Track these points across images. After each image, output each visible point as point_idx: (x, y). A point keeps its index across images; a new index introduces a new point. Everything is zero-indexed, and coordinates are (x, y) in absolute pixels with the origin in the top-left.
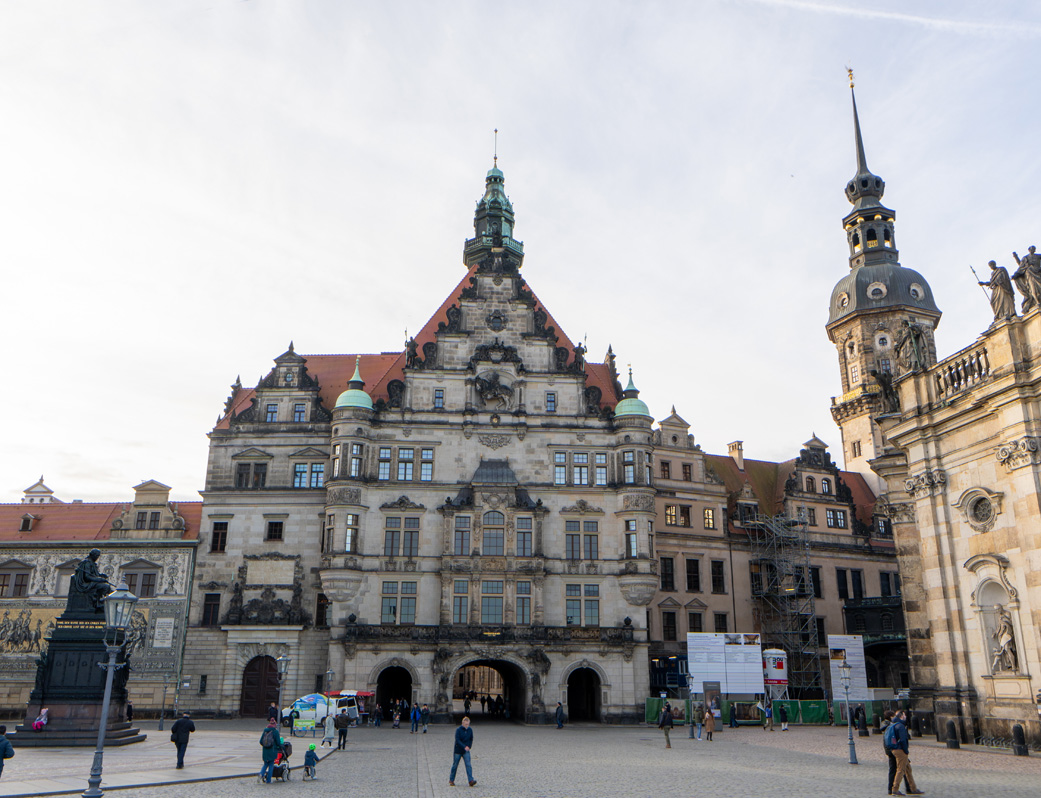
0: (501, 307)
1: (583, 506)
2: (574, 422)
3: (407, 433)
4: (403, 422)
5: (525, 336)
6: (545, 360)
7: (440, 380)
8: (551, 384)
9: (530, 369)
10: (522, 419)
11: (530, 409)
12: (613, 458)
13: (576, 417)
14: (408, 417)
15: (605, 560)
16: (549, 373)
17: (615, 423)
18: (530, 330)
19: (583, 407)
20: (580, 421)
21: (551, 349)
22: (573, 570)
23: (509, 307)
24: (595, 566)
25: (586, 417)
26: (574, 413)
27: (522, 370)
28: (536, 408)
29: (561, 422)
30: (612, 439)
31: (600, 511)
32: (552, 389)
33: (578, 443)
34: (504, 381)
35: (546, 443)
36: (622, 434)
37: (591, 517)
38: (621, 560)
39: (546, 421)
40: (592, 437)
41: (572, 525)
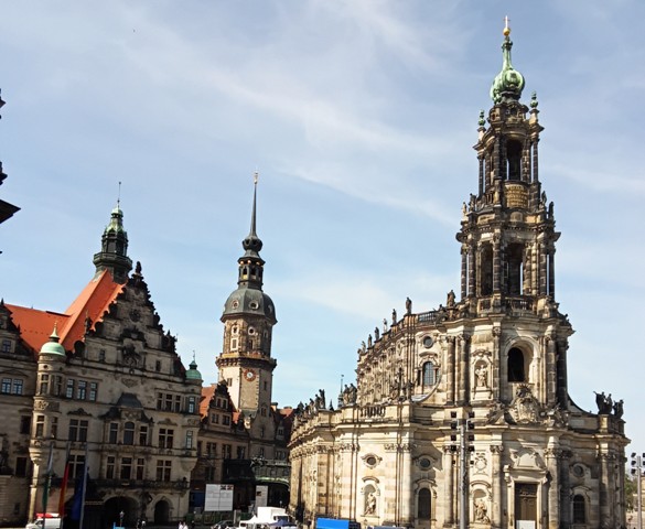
0: (138, 308)
1: (168, 422)
2: (168, 377)
3: (84, 372)
4: (83, 366)
5: (148, 327)
6: (157, 342)
7: (103, 344)
8: (159, 356)
9: (149, 346)
10: (145, 374)
11: (148, 368)
12: (184, 399)
13: (170, 375)
14: (86, 363)
15: (176, 449)
16: (158, 349)
17: (186, 381)
18: (151, 324)
19: (172, 371)
20: (171, 378)
21: (161, 337)
22: (161, 453)
23: (142, 309)
24: (171, 452)
25: (174, 376)
26: (167, 373)
27: (146, 346)
28: (151, 368)
29: (163, 377)
30: (184, 389)
31: (176, 425)
32: (160, 359)
33: (169, 389)
34: (137, 350)
35: (154, 387)
36: (190, 388)
37: (171, 428)
38: (183, 449)
39: (155, 375)
40: (175, 386)
41: (162, 431)
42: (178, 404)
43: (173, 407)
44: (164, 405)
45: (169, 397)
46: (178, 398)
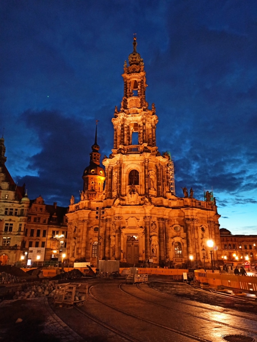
1: (10, 220)
2: (11, 201)
5: (2, 181)
6: (7, 187)
8: (7, 193)
9: (3, 189)
11: (1, 198)
12: (19, 210)
13: (12, 200)
15: (13, 232)
16: (7, 190)
17: (21, 202)
18: (4, 180)
19: (14, 198)
20: (13, 201)
21: (9, 185)
22: (6, 234)
24: (11, 233)
25: (14, 200)
26: (12, 199)
27: (1, 189)
28: (3, 198)
29: (8, 201)
30: (20, 206)
31: (14, 221)
33: (12, 206)
35: (4, 206)
36: (22, 205)
37: (11, 222)
38: (17, 232)
39: (4, 201)
40: (15, 204)
41: (7, 224)
42: (16, 213)
43: (14, 213)
44: (8, 213)
45: (12, 209)
46: (16, 210)
